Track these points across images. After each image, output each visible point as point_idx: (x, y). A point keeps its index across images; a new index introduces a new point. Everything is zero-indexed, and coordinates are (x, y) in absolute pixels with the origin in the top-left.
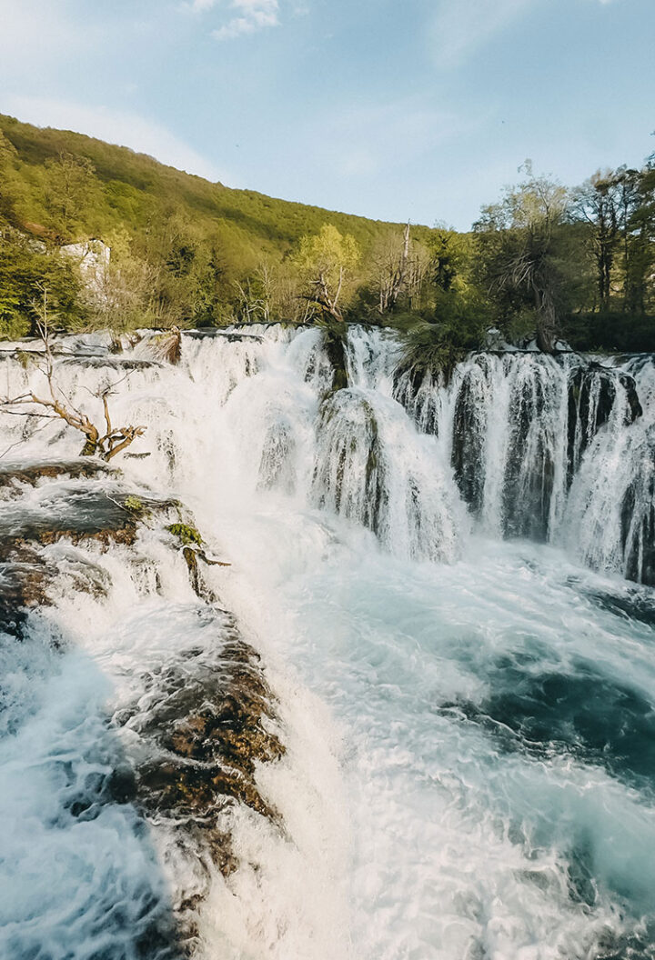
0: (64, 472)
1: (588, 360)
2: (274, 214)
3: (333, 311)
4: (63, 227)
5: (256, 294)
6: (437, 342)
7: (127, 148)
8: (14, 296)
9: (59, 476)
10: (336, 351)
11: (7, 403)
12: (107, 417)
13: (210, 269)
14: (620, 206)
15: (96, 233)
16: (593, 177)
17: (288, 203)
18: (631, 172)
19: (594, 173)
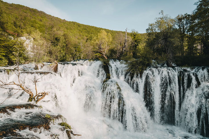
0: (23, 107)
1: (183, 69)
2: (81, 29)
3: (104, 56)
4: (20, 31)
5: (78, 51)
6: (137, 64)
7: (36, 9)
8: (4, 53)
9: (21, 108)
10: (106, 68)
11: (6, 85)
12: (36, 89)
13: (64, 44)
14: (185, 25)
15: (29, 33)
16: (177, 17)
17: (85, 25)
18: (188, 15)
19: (178, 15)
